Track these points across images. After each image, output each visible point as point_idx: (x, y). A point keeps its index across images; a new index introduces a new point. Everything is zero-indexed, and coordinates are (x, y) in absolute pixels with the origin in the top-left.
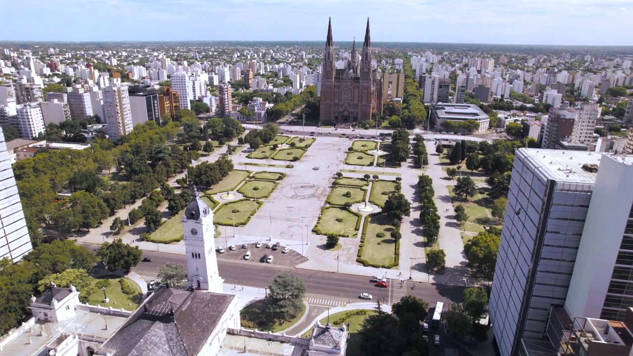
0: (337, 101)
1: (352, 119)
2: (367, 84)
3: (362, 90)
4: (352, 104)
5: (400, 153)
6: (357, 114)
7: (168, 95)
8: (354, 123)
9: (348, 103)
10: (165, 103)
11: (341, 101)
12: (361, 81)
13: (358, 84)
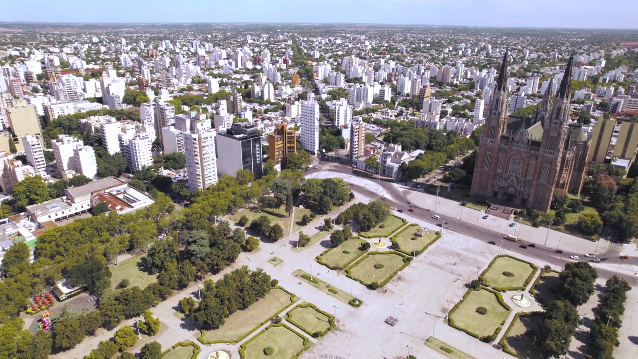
0: (499, 171)
1: (518, 202)
2: (551, 156)
3: (542, 163)
4: (522, 180)
5: (548, 341)
6: (529, 196)
7: (282, 134)
8: (519, 210)
9: (517, 177)
10: (276, 143)
11: (507, 172)
12: (541, 150)
13: (537, 152)
